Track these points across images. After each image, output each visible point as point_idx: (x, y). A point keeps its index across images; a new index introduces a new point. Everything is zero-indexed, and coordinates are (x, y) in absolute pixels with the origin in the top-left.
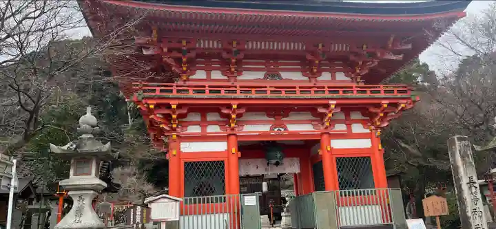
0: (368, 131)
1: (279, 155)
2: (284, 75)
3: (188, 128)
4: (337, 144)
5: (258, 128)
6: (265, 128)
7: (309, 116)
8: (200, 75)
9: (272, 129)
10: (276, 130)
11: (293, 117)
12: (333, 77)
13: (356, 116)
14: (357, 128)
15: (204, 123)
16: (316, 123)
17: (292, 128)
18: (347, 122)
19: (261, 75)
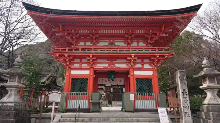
0: (152, 67)
1: (112, 77)
2: (117, 44)
3: (74, 65)
4: (137, 73)
5: (102, 65)
6: (106, 65)
7: (125, 61)
8: (82, 44)
9: (109, 66)
10: (110, 66)
11: (118, 61)
12: (138, 44)
13: (146, 61)
14: (147, 66)
15: (81, 63)
16: (128, 63)
17: (117, 65)
18: (142, 64)
19: (107, 44)
